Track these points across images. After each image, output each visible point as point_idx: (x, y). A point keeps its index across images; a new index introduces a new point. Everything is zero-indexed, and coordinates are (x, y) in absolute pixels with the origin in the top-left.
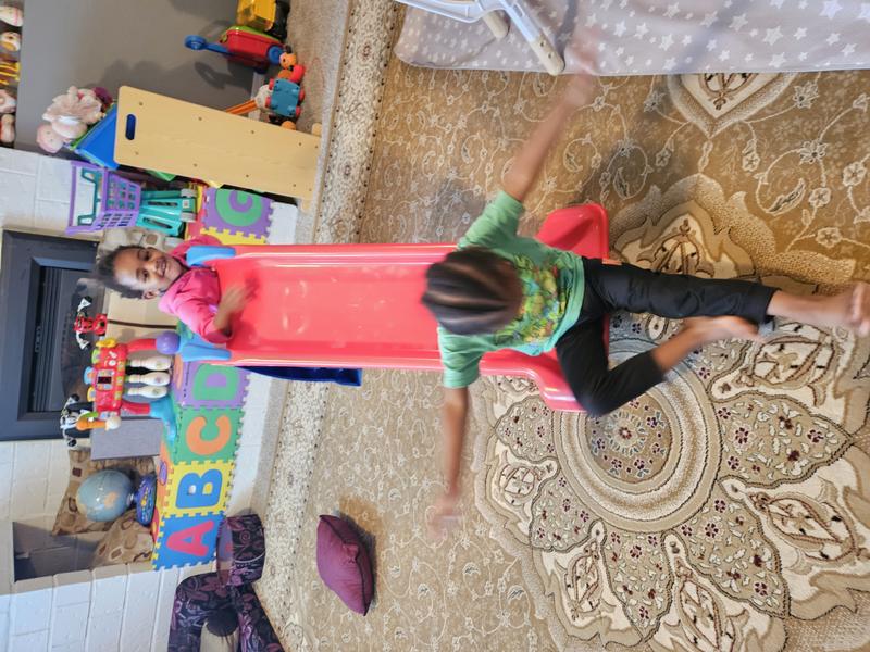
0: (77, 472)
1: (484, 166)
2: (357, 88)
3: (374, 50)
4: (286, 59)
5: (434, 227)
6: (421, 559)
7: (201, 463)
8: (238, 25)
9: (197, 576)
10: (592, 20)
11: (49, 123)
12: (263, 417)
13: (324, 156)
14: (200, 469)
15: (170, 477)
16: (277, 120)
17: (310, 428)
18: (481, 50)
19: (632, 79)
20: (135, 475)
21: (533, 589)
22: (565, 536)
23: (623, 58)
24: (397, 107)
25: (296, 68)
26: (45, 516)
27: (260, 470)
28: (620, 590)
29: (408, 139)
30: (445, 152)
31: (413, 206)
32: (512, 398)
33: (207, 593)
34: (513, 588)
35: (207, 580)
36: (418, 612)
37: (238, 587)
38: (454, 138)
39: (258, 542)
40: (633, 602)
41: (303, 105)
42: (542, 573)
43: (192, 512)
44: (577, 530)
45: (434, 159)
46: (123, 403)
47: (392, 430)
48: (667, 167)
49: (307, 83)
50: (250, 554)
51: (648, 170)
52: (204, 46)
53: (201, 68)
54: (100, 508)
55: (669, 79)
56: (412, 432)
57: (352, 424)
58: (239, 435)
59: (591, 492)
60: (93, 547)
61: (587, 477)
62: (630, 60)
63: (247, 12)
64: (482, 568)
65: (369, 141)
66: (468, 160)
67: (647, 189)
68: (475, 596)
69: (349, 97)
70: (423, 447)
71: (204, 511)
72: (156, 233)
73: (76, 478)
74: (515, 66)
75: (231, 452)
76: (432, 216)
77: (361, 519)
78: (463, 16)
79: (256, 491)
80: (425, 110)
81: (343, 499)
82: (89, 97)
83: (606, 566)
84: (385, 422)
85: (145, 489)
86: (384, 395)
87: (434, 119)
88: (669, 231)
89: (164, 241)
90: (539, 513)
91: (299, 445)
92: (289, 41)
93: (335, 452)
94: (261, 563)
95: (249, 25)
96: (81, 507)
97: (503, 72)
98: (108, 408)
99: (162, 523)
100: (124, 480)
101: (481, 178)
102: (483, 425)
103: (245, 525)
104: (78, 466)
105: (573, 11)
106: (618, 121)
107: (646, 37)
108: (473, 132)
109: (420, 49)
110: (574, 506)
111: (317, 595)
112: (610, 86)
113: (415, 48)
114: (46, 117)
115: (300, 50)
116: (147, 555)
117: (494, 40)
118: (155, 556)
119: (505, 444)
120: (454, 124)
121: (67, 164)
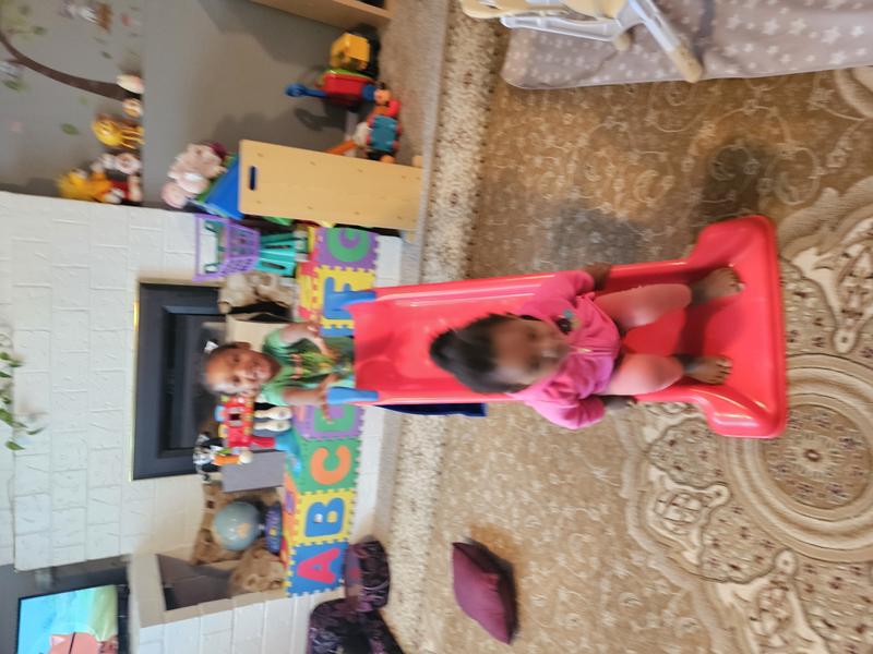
0: (210, 505)
1: (612, 182)
2: (460, 117)
3: (476, 77)
4: (381, 95)
5: (557, 249)
6: (567, 587)
7: (326, 492)
8: (332, 68)
9: (326, 603)
10: (734, 22)
11: (173, 180)
12: (379, 445)
13: (427, 187)
14: (325, 498)
15: (298, 507)
16: (375, 155)
17: (431, 455)
18: (601, 65)
19: (791, 78)
20: (262, 506)
21: (709, 622)
22: (744, 566)
23: (778, 56)
24: (505, 131)
25: (393, 104)
26: (183, 547)
27: (379, 497)
28: (819, 624)
29: (521, 162)
30: (565, 171)
31: (531, 229)
32: (665, 421)
33: (336, 618)
34: (684, 620)
35: (337, 606)
36: (570, 643)
37: (367, 614)
38: (575, 157)
39: (383, 569)
40: (836, 637)
41: (402, 139)
42: (718, 605)
43: (319, 540)
44: (759, 559)
45: (553, 180)
46: (253, 437)
47: (523, 455)
48: (845, 167)
49: (404, 117)
50: (377, 581)
51: (819, 172)
52: (303, 92)
53: (300, 113)
54: (233, 538)
55: (838, 74)
56: (546, 458)
57: (477, 451)
58: (357, 463)
59: (774, 520)
60: (226, 575)
61: (767, 504)
62: (786, 59)
63: (342, 55)
64: (644, 599)
65: (477, 167)
66: (593, 178)
67: (819, 193)
68: (636, 628)
69: (451, 128)
70: (561, 474)
71: (330, 539)
72: (270, 275)
73: (210, 510)
74: (643, 77)
75: (350, 481)
76: (555, 238)
77: (495, 546)
78: (601, 35)
79: (376, 518)
80: (539, 132)
81: (474, 527)
82: (208, 153)
83: (800, 599)
84: (516, 449)
85: (274, 519)
86: (511, 420)
87: (550, 141)
88: (852, 235)
89: (279, 281)
90: (709, 542)
91: (420, 472)
92: (382, 78)
93: (461, 479)
94: (387, 589)
95: (344, 67)
96: (218, 537)
97: (628, 85)
98: (238, 443)
99: (292, 552)
100: (252, 511)
101: (610, 195)
102: (632, 450)
103: (370, 552)
104: (212, 499)
105: (709, 14)
106: (775, 123)
107: (805, 33)
108: (597, 149)
109: (529, 71)
110: (752, 533)
111: (452, 622)
112: (764, 88)
113: (523, 71)
114: (172, 175)
115: (394, 85)
116: (279, 582)
117: (615, 53)
118: (288, 584)
119: (661, 469)
120: (574, 142)
121: (190, 216)
